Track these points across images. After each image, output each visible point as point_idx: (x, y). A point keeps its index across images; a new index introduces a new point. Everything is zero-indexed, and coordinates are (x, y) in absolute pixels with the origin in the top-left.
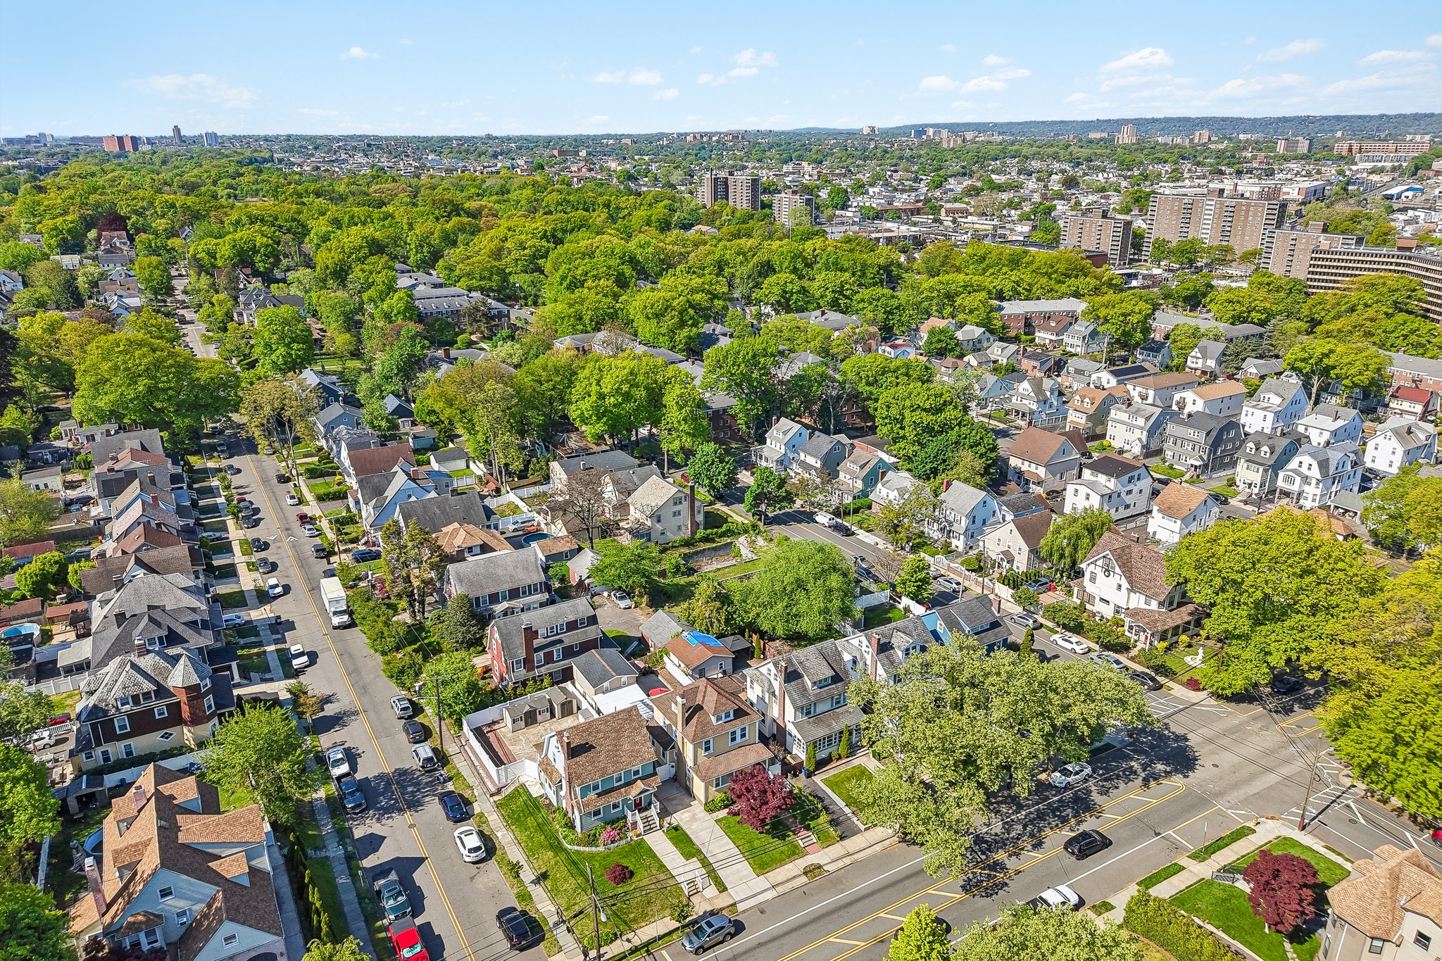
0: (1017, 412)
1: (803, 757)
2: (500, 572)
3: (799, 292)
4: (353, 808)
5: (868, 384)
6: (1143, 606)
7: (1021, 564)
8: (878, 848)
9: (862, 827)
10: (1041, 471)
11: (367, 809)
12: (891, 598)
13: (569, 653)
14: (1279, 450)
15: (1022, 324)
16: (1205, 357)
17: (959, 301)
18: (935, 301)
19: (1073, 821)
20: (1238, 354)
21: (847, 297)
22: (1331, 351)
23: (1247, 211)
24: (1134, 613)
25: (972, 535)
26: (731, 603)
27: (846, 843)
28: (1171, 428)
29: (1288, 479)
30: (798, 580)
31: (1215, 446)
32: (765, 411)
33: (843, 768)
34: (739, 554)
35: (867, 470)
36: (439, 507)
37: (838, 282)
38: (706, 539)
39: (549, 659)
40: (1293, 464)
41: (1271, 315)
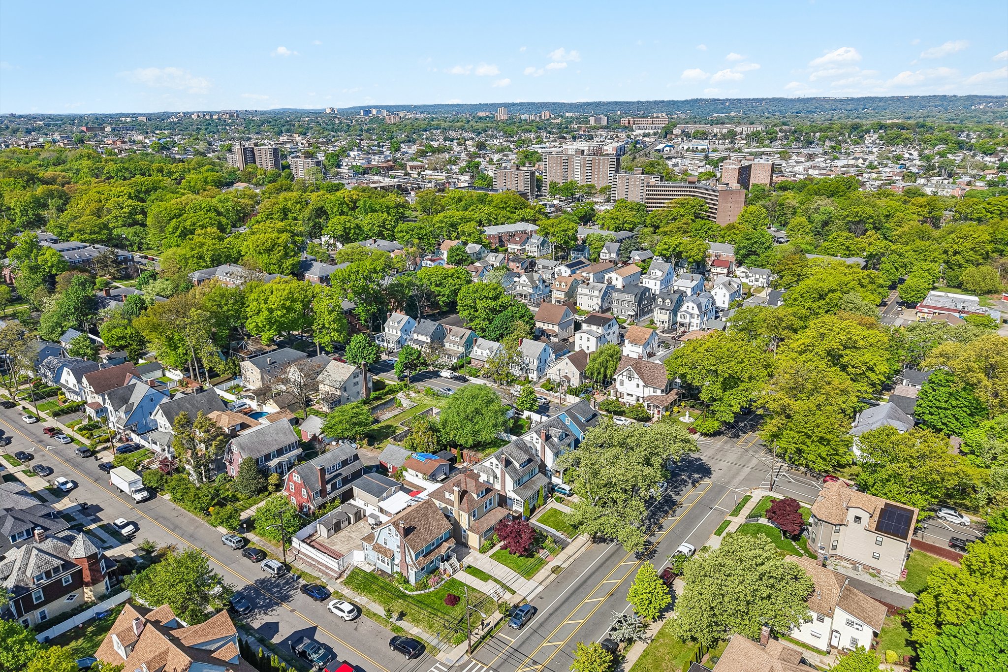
0: (521, 295)
1: (521, 510)
2: (268, 439)
3: (354, 228)
4: (244, 611)
5: (437, 286)
6: (652, 394)
7: (575, 382)
8: (583, 549)
9: (569, 540)
10: (556, 328)
11: (253, 609)
12: (516, 413)
13: (346, 481)
14: (675, 301)
15: (497, 240)
16: (610, 252)
17: (460, 229)
18: (445, 229)
19: (671, 512)
20: (627, 249)
21: (388, 230)
22: (680, 243)
23: (599, 163)
24: (650, 398)
25: (541, 370)
26: (438, 431)
27: (565, 551)
28: (615, 295)
29: (683, 317)
30: (477, 409)
31: (640, 303)
32: (378, 309)
33: (543, 512)
34: (400, 405)
35: (464, 339)
36: (189, 403)
37: (381, 220)
38: (377, 398)
39: (334, 488)
40: (684, 308)
41: (635, 225)
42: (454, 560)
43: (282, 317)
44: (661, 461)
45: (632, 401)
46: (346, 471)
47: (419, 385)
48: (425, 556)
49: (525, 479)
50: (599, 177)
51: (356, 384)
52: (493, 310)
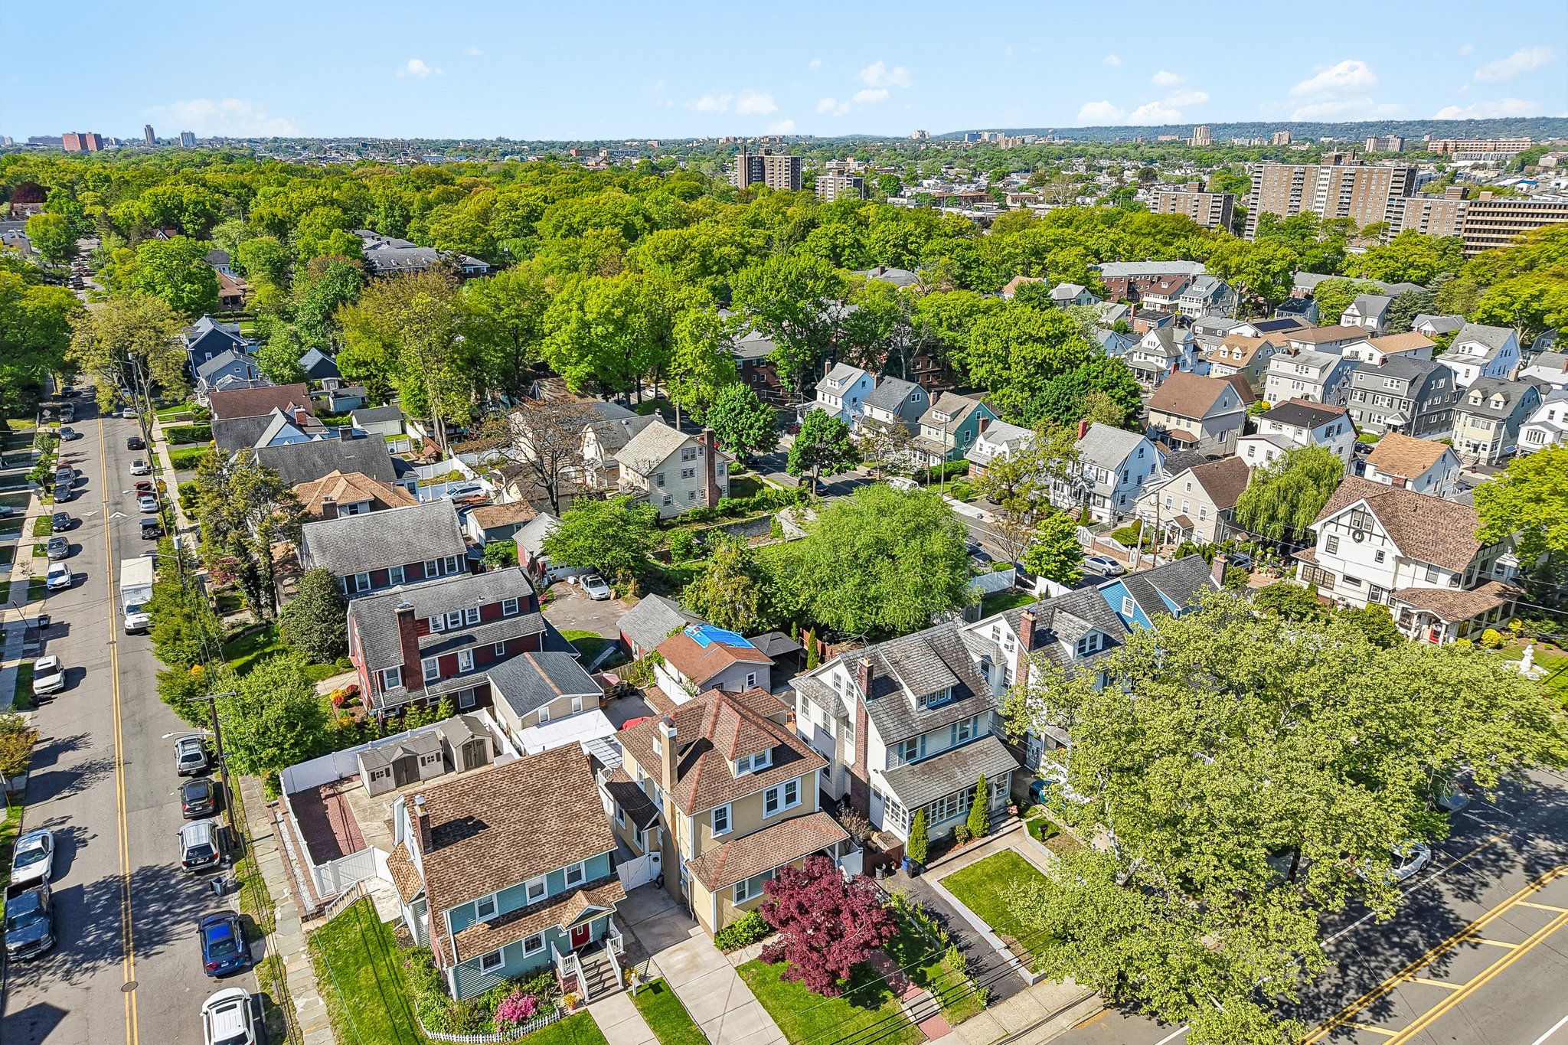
0: (1141, 373)
1: (903, 836)
2: (391, 538)
3: (852, 245)
4: (19, 950)
5: (950, 328)
6: (1421, 584)
7: (1205, 532)
8: (1064, 1021)
9: (1028, 976)
10: (1196, 430)
11: (54, 949)
12: (1018, 581)
13: (486, 658)
14: (1516, 399)
15: (1124, 289)
16: (1364, 315)
17: (1049, 257)
18: (1019, 259)
19: (1431, 957)
20: (1405, 310)
21: (911, 252)
22: (1542, 293)
23: (1370, 179)
24: (1412, 595)
25: (1122, 499)
26: (768, 580)
27: (1000, 1010)
28: (1358, 379)
29: (1534, 435)
30: (878, 541)
31: (1421, 398)
32: (813, 356)
33: (977, 857)
34: (780, 533)
35: (960, 419)
36: (321, 456)
37: (901, 233)
38: (731, 512)
39: (450, 668)
40: (1541, 415)
41: (1432, 273)
42: (610, 953)
43: (604, 338)
44: (1419, 774)
45: (1358, 598)
46: (488, 634)
47: (834, 502)
48: (494, 924)
49: (934, 745)
50: (1365, 207)
51: (688, 474)
52: (1044, 368)
